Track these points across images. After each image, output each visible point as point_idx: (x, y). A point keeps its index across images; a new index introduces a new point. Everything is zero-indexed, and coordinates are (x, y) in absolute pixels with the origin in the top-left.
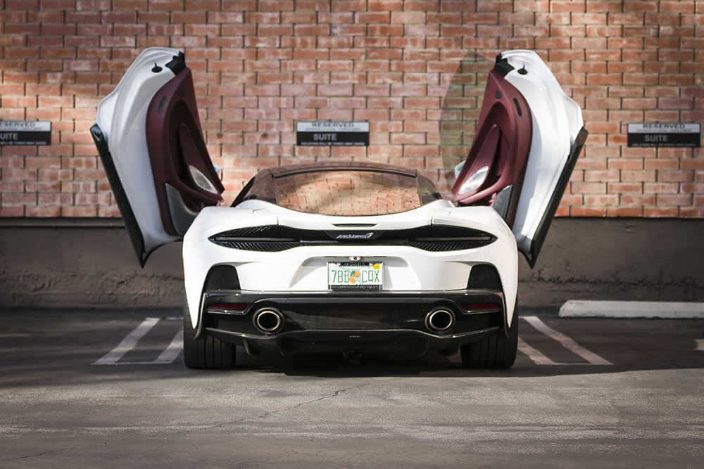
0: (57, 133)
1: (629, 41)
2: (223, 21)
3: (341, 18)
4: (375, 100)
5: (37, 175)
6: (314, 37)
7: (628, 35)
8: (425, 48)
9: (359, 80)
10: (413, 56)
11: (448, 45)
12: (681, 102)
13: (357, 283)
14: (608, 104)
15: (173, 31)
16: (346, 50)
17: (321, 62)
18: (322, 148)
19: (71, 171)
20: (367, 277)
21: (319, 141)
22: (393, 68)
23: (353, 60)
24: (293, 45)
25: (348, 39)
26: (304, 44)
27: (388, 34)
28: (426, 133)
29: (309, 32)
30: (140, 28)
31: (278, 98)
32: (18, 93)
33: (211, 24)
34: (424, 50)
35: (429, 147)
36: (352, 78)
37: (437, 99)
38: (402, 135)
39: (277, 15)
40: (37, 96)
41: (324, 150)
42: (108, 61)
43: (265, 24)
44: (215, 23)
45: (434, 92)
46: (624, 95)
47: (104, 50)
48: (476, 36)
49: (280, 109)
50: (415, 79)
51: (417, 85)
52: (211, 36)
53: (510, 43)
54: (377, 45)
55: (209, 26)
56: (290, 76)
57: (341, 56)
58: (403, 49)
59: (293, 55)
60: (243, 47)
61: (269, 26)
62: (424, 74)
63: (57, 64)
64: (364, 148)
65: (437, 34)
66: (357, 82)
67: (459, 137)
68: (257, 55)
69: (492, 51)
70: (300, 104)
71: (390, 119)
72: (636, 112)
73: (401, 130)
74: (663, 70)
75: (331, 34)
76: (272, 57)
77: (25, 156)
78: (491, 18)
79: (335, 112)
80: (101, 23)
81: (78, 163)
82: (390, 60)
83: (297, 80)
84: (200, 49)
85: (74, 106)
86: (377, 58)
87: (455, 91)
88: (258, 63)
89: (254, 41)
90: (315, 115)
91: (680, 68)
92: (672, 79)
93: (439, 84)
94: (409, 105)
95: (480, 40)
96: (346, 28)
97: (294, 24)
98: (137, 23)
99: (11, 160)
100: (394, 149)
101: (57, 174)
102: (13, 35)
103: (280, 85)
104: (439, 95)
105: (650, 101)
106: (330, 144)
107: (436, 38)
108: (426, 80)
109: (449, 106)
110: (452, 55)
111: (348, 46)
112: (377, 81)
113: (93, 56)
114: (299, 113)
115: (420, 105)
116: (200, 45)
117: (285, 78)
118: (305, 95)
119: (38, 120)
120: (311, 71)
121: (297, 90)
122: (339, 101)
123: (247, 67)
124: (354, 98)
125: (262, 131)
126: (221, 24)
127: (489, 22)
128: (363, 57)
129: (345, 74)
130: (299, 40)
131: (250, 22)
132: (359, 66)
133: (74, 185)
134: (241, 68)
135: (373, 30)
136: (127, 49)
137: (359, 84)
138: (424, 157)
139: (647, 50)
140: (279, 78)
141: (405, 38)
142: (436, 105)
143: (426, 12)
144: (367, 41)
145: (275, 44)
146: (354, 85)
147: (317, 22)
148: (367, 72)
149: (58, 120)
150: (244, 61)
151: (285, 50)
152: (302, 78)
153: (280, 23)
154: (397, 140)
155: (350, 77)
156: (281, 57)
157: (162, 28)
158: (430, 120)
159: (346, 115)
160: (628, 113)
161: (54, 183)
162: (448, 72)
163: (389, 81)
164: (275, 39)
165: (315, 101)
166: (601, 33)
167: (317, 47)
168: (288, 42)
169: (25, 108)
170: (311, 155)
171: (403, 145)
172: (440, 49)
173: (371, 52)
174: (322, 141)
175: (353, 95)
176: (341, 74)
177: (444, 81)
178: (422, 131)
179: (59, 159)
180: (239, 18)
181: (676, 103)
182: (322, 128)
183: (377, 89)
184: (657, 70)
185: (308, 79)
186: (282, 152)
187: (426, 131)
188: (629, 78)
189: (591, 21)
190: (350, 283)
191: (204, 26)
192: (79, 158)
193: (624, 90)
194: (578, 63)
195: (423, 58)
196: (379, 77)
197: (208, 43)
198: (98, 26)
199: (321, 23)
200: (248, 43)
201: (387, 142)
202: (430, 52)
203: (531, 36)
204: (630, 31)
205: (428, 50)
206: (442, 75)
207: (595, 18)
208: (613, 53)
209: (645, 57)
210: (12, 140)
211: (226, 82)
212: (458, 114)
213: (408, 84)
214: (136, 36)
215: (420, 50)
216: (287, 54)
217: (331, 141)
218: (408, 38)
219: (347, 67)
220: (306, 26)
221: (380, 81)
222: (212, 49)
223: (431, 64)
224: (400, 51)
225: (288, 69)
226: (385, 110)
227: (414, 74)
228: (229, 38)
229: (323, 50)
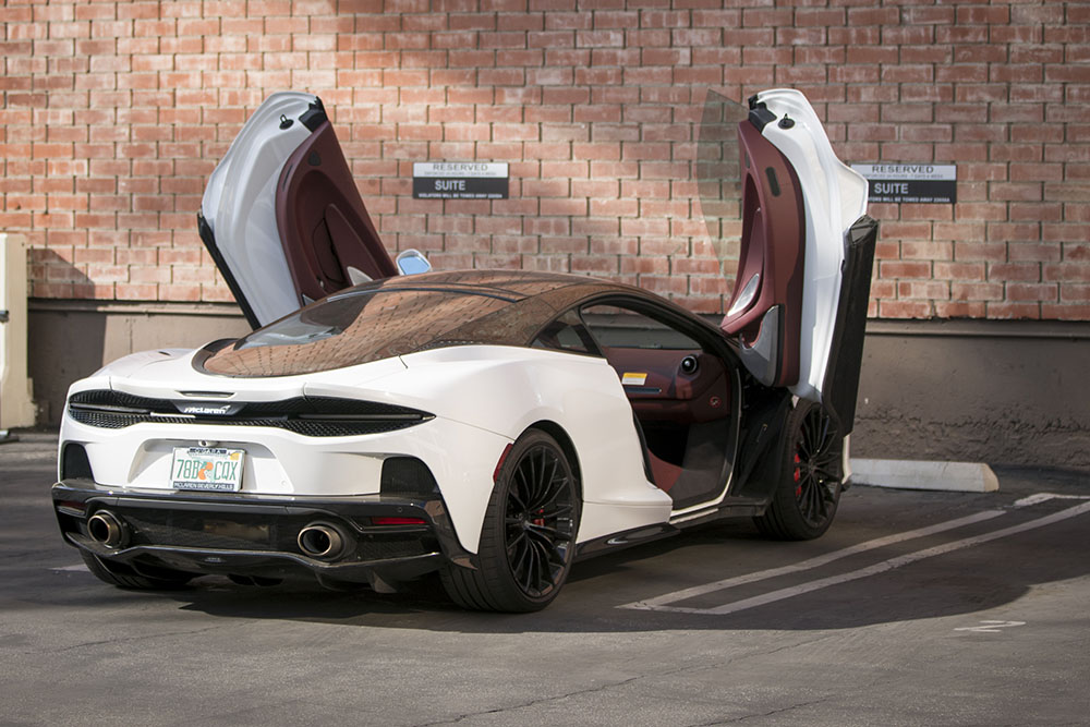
0: (518, 180)
2: (745, 5)
4: (966, 128)
5: (490, 244)
6: (876, 27)
8: (1043, 42)
9: (942, 96)
10: (1023, 57)
11: (1077, 38)
13: (208, 480)
15: (676, 22)
16: (923, 48)
17: (886, 68)
18: (887, 206)
19: (535, 239)
20: (220, 471)
21: (882, 195)
22: (993, 76)
23: (934, 64)
24: (845, 42)
25: (926, 30)
26: (862, 38)
27: (986, 21)
28: (1043, 182)
29: (870, 19)
30: (630, 18)
32: (465, 119)
33: (728, 9)
34: (1040, 47)
35: (1047, 205)
36: (932, 93)
37: (1060, 127)
38: (1005, 185)
40: (491, 124)
41: (888, 209)
42: (585, 68)
43: (805, 8)
44: (734, 8)
45: (1056, 116)
47: (581, 52)
50: (1026, 94)
51: (1029, 103)
52: (729, 28)
54: (969, 38)
55: (726, 12)
56: (842, 90)
57: (916, 57)
58: (1009, 44)
59: (846, 55)
60: (774, 46)
61: (811, 10)
62: (1039, 86)
63: (518, 75)
64: (950, 206)
65: (1061, 19)
66: (938, 99)
68: (794, 57)
70: (855, 135)
71: (988, 160)
73: (1005, 178)
75: (901, 22)
76: (814, 60)
77: (474, 216)
79: (906, 148)
80: (577, 11)
81: (545, 227)
82: (989, 63)
83: (851, 98)
84: (712, 49)
85: (540, 140)
86: (969, 60)
88: (795, 71)
89: (790, 35)
90: (877, 153)
93: (1063, 102)
94: (1016, 137)
96: (922, 12)
97: (847, 7)
98: (626, 10)
99: (456, 222)
100: (994, 208)
101: (516, 243)
102: (460, 31)
103: (827, 104)
104: (1063, 121)
106: (898, 199)
107: (1058, 26)
108: (1043, 95)
109: (1078, 139)
110: (1083, 54)
111: (927, 42)
112: (969, 98)
113: (565, 62)
114: (854, 150)
115: (1033, 137)
116: (714, 43)
117: (833, 93)
118: (862, 121)
119: (492, 161)
120: (871, 82)
121: (851, 112)
122: (913, 130)
123: (779, 77)
124: (935, 126)
126: (743, 9)
128: (948, 59)
129: (921, 86)
130: (854, 33)
131: (783, 5)
132: (942, 73)
133: (539, 260)
134: (770, 77)
135: (964, 14)
136: (611, 51)
137: (943, 102)
138: (1040, 223)
140: (824, 93)
141: (1012, 26)
142: (1059, 137)
144: (954, 33)
145: (819, 39)
146: (934, 103)
148: (954, 84)
149: (519, 160)
150: (775, 66)
151: (833, 50)
152: (858, 94)
153: (828, 6)
154: (999, 193)
155: (928, 91)
156: (827, 61)
157: (661, 17)
158: (1048, 162)
159: (923, 152)
161: (513, 257)
162: (1077, 83)
163: (987, 98)
164: (820, 31)
165: (878, 129)
167: (880, 43)
168: (838, 37)
169: (476, 142)
171: (1008, 202)
172: (1064, 44)
173: (960, 50)
174: (885, 196)
175: (933, 121)
176: (916, 87)
177: (1071, 97)
178: (1036, 178)
179: (519, 220)
182: (885, 175)
183: (968, 110)
185: (867, 95)
187: (1042, 179)
190: (199, 480)
191: (718, 12)
192: (546, 219)
195: (1039, 59)
196: (972, 90)
197: (724, 40)
198: (573, 15)
199: (887, 4)
200: (780, 39)
201: (985, 197)
202: (1049, 50)
205: (1046, 46)
206: (1067, 87)
210: (458, 191)
213: (1016, 102)
214: (624, 30)
215: (1033, 47)
216: (836, 55)
217: (900, 195)
218: (1016, 28)
219: (924, 75)
220: (864, 9)
221: (974, 97)
222: (729, 49)
223: (1051, 70)
224: (1004, 48)
225: (839, 79)
226: (981, 145)
227: (1024, 87)
228: (754, 31)
229: (890, 48)
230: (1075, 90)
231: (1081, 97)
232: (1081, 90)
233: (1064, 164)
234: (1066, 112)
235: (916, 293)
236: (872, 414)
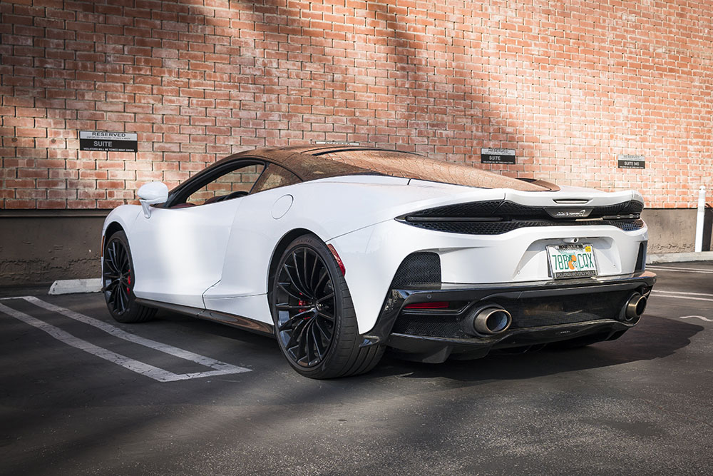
1: (316, 83)
2: (15, 44)
3: (114, 49)
4: (141, 116)
6: (93, 62)
7: (314, 79)
8: (179, 78)
9: (129, 99)
10: (169, 84)
11: (195, 77)
12: (347, 128)
14: (303, 127)
16: (118, 75)
17: (98, 84)
20: (580, 262)
21: (98, 147)
22: (155, 92)
23: (124, 83)
24: (75, 68)
25: (120, 66)
26: (85, 67)
27: (150, 65)
28: (180, 143)
29: (89, 58)
31: (64, 111)
33: (4, 44)
34: (177, 79)
35: (182, 154)
36: (123, 98)
37: (187, 118)
38: (162, 144)
39: (61, 42)
41: (102, 154)
43: (52, 49)
44: (8, 44)
45: (185, 112)
46: (313, 121)
48: (215, 72)
49: (65, 119)
50: (171, 101)
51: (173, 106)
52: (5, 55)
53: (238, 78)
54: (142, 72)
56: (74, 93)
57: (114, 79)
58: (162, 77)
59: (75, 76)
60: (33, 67)
61: (56, 50)
62: (178, 98)
64: (134, 153)
65: (187, 68)
66: (127, 101)
67: (204, 147)
68: (45, 74)
69: (226, 83)
70: (82, 116)
71: (153, 132)
72: (320, 133)
73: (161, 141)
74: (337, 105)
75: (106, 62)
76: (58, 76)
78: (225, 59)
79: (110, 124)
82: (152, 85)
83: (79, 97)
86: (142, 83)
87: (200, 113)
88: (47, 81)
89: (43, 62)
90: (94, 126)
91: (347, 105)
92: (342, 111)
93: (189, 106)
94: (167, 121)
95: (218, 74)
96: (117, 57)
97: (76, 51)
100: (156, 155)
103: (65, 99)
104: (189, 115)
105: (329, 126)
106: (107, 149)
107: (186, 71)
108: (179, 102)
109: (196, 124)
110: (197, 85)
112: (143, 101)
114: (81, 124)
115: (175, 121)
117: (69, 94)
118: (86, 109)
120: (91, 90)
121: (80, 105)
122: (114, 116)
123: (37, 84)
124: (125, 114)
125: (50, 138)
126: (14, 45)
127: (224, 62)
128: (132, 82)
129: (118, 94)
130: (80, 64)
131: (38, 46)
132: (128, 88)
134: (32, 83)
135: (139, 61)
137: (129, 103)
138: (179, 162)
139: (326, 90)
140: (64, 94)
141: (163, 69)
142: (187, 122)
143: (178, 50)
144: (134, 69)
145: (61, 66)
146: (125, 103)
147: (94, 51)
148: (135, 94)
150: (34, 78)
151: (68, 72)
152: (83, 96)
153: (64, 49)
154: (159, 148)
155: (122, 96)
156: (65, 78)
158: (182, 134)
159: (119, 127)
160: (315, 133)
162: (195, 98)
163: (152, 102)
164: (61, 62)
165: (94, 114)
166: (298, 77)
167: (95, 71)
168: (71, 65)
170: (92, 158)
171: (163, 152)
172: (189, 79)
173: (137, 78)
174: (100, 147)
175: (124, 112)
176: (115, 94)
177: (192, 104)
178: (177, 141)
180: (30, 42)
181: (345, 128)
182: (100, 137)
183: (143, 107)
184: (333, 105)
185: (88, 96)
186: (68, 155)
188: (316, 109)
189: (292, 67)
190: (570, 270)
193: (313, 117)
194: (284, 97)
195: (177, 85)
196: (144, 98)
199: (98, 52)
200: (37, 64)
201: (151, 149)
202: (181, 81)
203: (252, 74)
204: (316, 76)
205: (181, 79)
206: (191, 99)
207: (294, 65)
208: (306, 91)
209: (326, 95)
211: (19, 95)
212: (203, 130)
213: (166, 104)
215: (174, 79)
216: (70, 75)
217: (108, 147)
218: (166, 69)
219: (119, 88)
220: (86, 53)
221: (145, 101)
222: (6, 66)
223: (183, 91)
224: (160, 79)
225: (72, 87)
226: (148, 124)
227: (170, 98)
228: (21, 58)
229: (100, 74)
230: (194, 100)
231: (197, 104)
232: (197, 101)
233: (190, 135)
234: (191, 111)
235: (117, 196)
236: (93, 258)
